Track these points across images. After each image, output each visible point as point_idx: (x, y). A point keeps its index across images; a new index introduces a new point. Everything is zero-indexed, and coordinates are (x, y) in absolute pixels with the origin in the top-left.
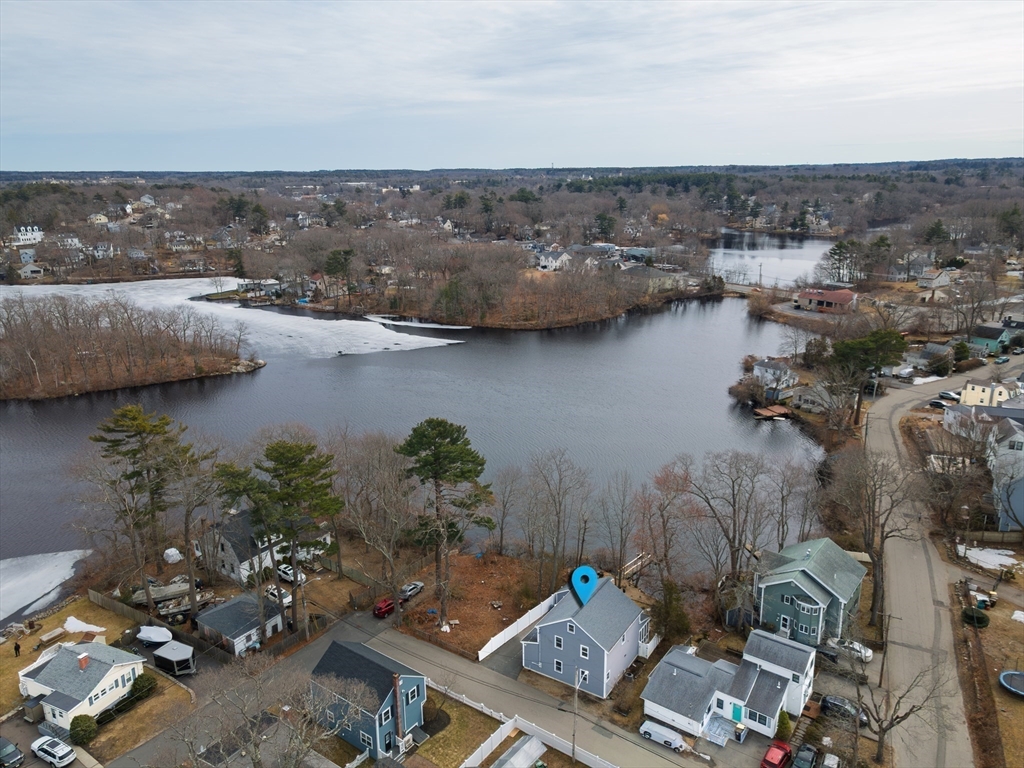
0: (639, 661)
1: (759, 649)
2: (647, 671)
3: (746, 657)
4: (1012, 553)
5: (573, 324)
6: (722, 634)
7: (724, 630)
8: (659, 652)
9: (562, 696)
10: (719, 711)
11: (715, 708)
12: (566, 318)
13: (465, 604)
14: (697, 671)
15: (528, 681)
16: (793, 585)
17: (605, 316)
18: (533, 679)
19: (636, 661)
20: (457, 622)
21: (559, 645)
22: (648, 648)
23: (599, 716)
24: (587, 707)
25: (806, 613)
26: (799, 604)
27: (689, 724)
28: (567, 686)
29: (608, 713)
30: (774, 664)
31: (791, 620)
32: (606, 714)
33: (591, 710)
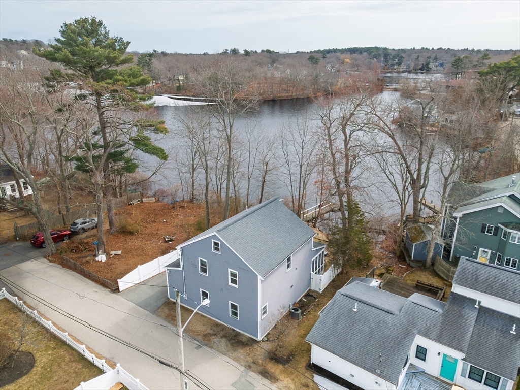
0: (310, 295)
1: (477, 279)
2: (319, 306)
3: (457, 289)
5: (289, 98)
6: (407, 270)
7: (409, 265)
8: (336, 285)
9: (205, 336)
10: (418, 363)
11: (413, 359)
12: (285, 95)
14: (387, 307)
16: (500, 211)
19: (308, 295)
20: (119, 252)
21: (204, 270)
22: (322, 281)
23: (247, 365)
24: (234, 351)
25: (516, 243)
26: (510, 233)
27: (377, 383)
28: (215, 322)
29: (260, 361)
30: (504, 298)
31: (492, 254)
32: (258, 362)
33: (239, 355)
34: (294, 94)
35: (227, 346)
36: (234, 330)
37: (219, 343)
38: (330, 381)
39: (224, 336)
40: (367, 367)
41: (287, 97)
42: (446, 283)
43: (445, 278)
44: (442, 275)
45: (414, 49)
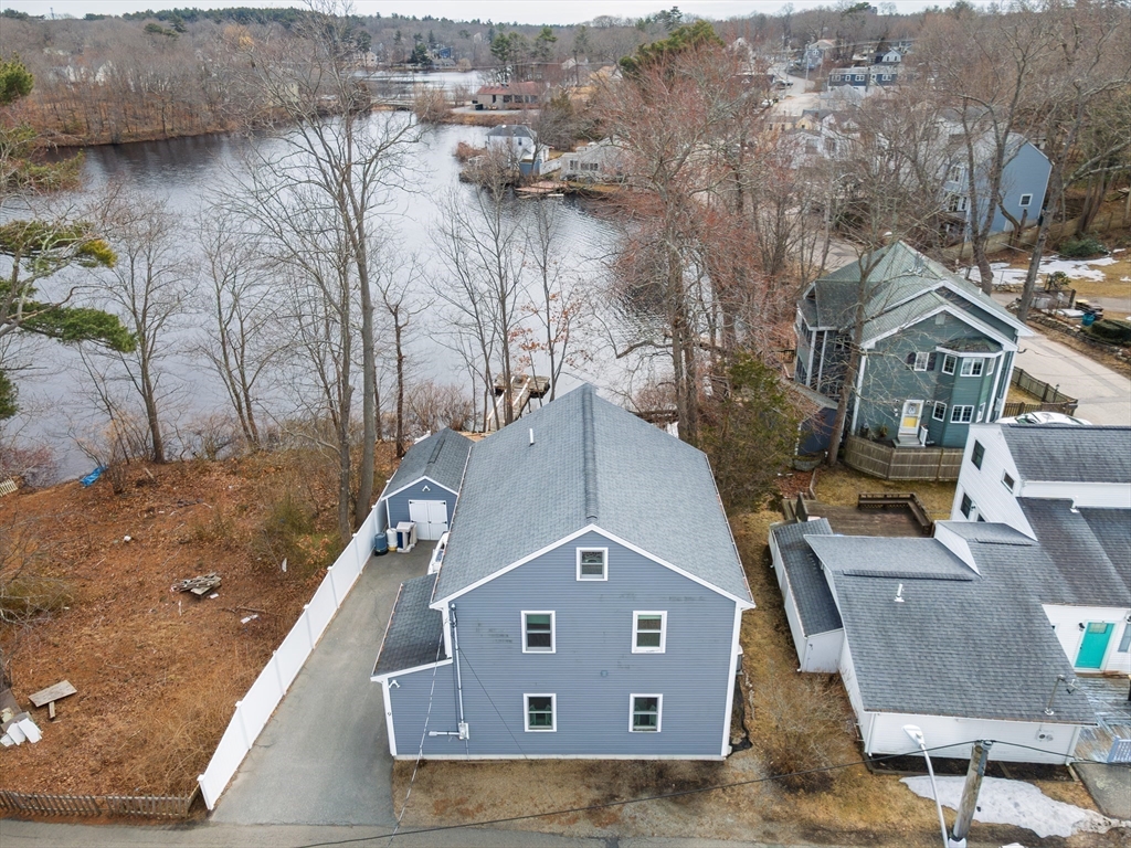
4: (1008, 265)
9: (593, 811)
12: (142, 130)
13: (83, 620)
15: (441, 808)
16: (943, 321)
17: (210, 129)
18: (453, 794)
20: (65, 688)
21: (540, 640)
23: (760, 833)
24: (698, 813)
25: (971, 375)
26: (960, 359)
27: (1042, 736)
28: (579, 765)
29: (777, 808)
30: (1117, 481)
31: (925, 407)
32: (774, 812)
33: (719, 819)
34: (168, 127)
35: (671, 812)
36: (643, 762)
37: (645, 812)
38: (948, 778)
39: (637, 790)
40: (1023, 713)
41: (152, 134)
42: (887, 483)
43: (879, 474)
44: (870, 471)
45: (379, 16)
